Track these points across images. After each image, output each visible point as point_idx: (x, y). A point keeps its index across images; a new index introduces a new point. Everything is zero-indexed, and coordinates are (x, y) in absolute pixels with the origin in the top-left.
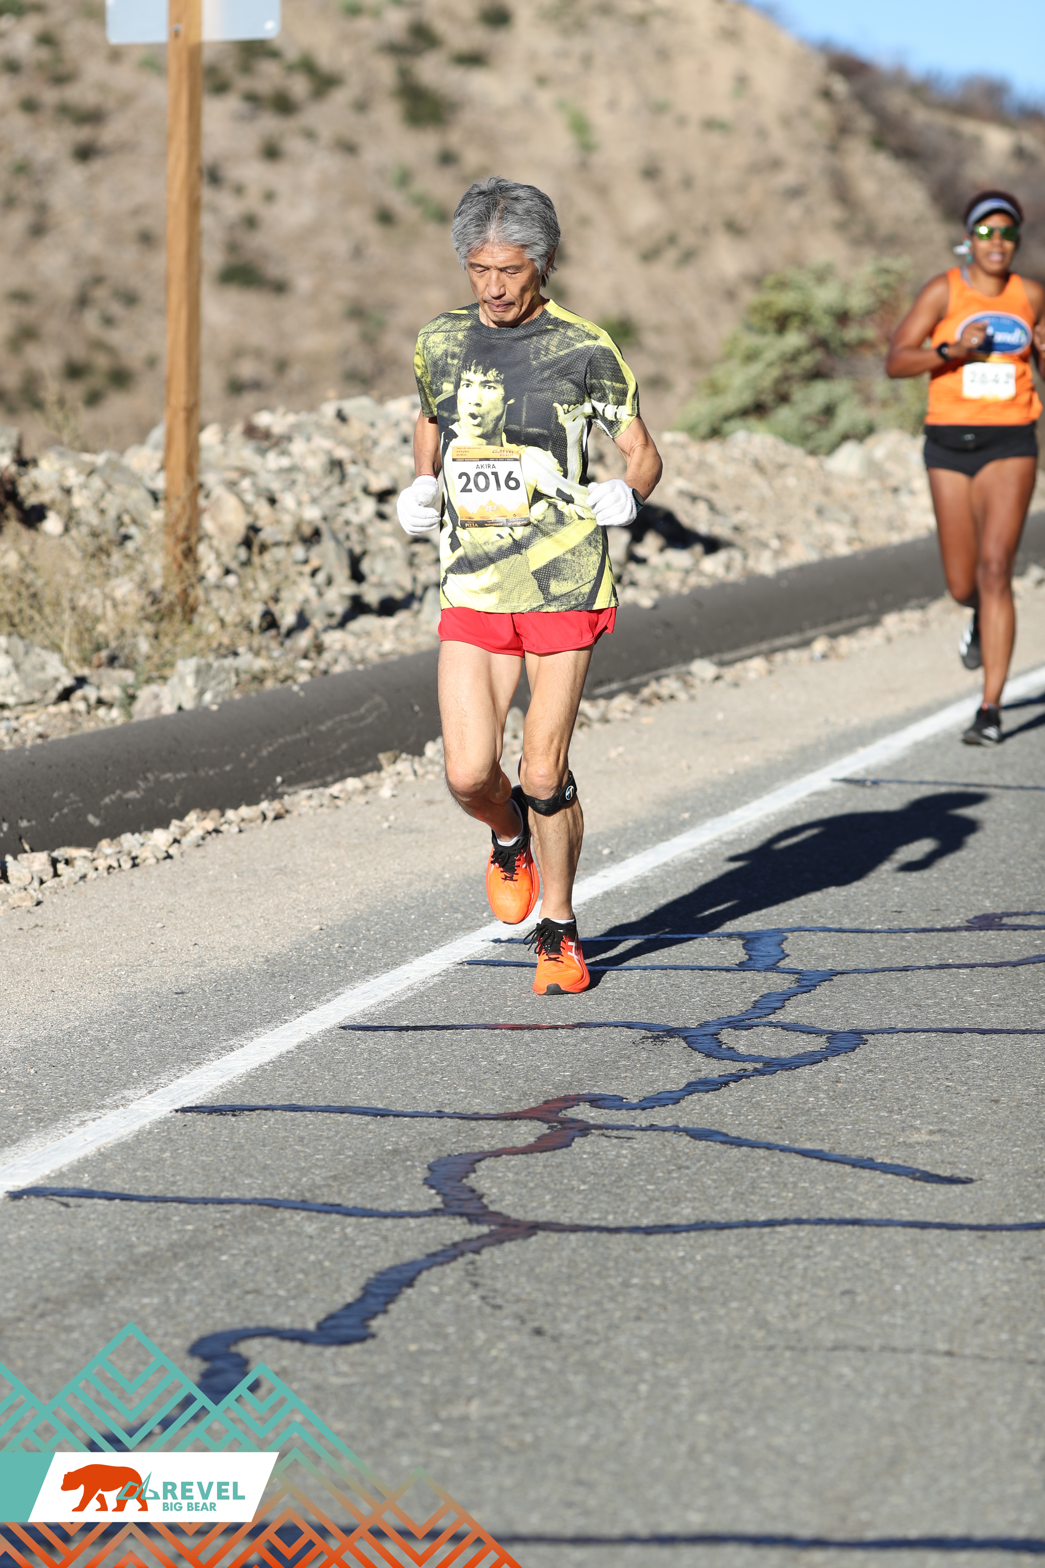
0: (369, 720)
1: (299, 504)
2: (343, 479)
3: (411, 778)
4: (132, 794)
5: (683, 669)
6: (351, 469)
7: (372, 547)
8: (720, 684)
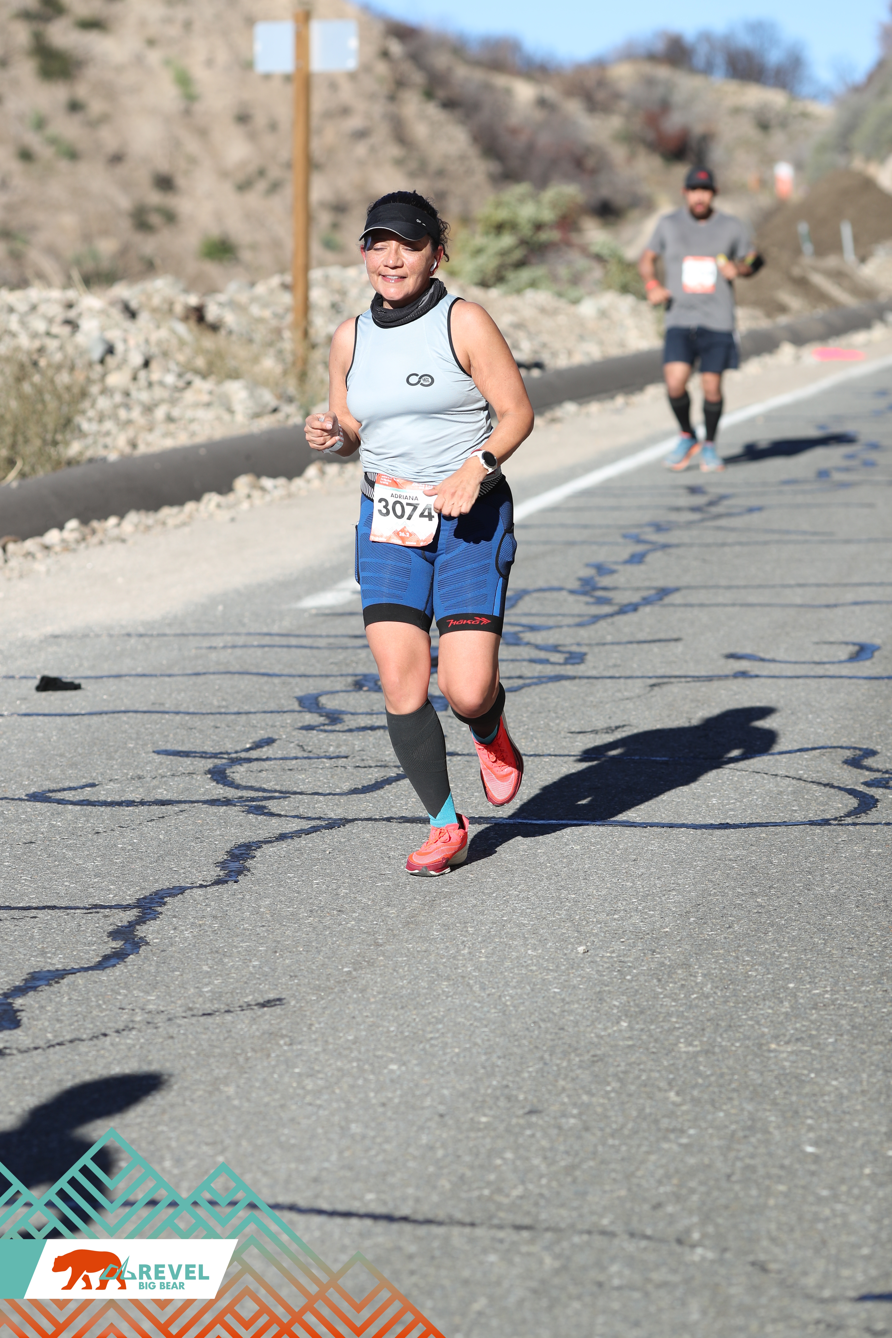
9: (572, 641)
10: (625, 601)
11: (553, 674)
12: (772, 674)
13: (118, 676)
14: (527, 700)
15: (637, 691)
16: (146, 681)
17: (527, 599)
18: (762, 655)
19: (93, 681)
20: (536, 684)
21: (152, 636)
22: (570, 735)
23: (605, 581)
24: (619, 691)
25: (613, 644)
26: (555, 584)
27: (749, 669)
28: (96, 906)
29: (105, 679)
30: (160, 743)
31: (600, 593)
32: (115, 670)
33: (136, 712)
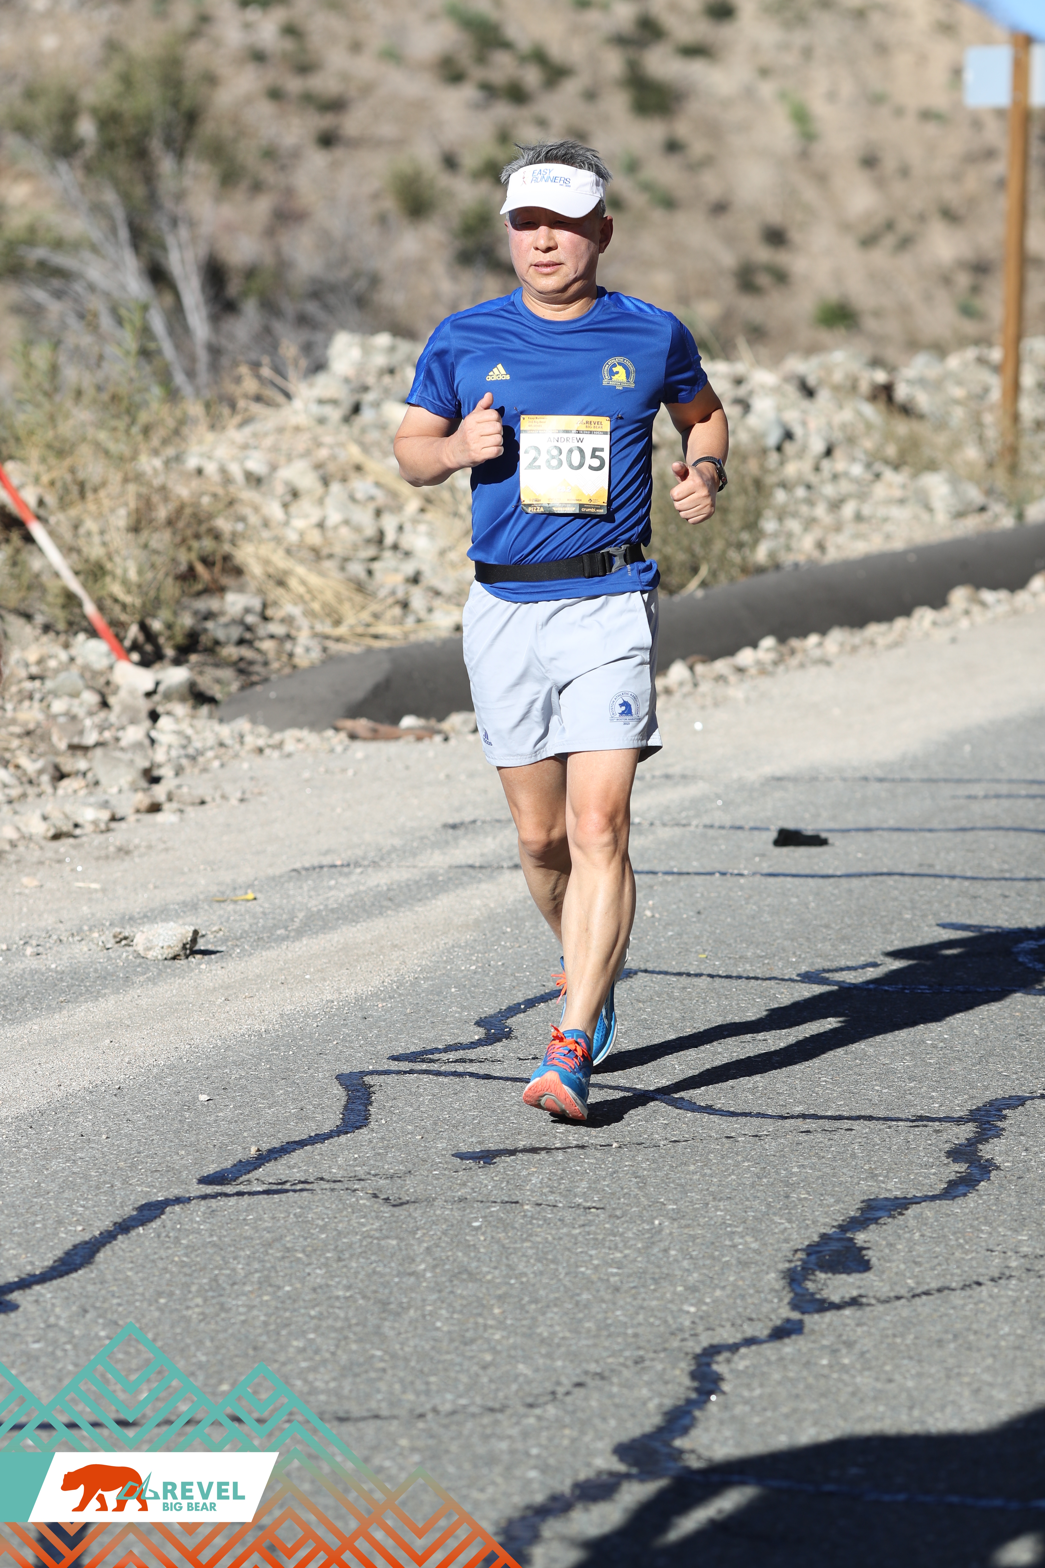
13: (868, 830)
16: (904, 836)
19: (839, 835)
21: (893, 780)
28: (921, 1118)
29: (853, 834)
30: (942, 914)
32: (862, 823)
33: (902, 874)
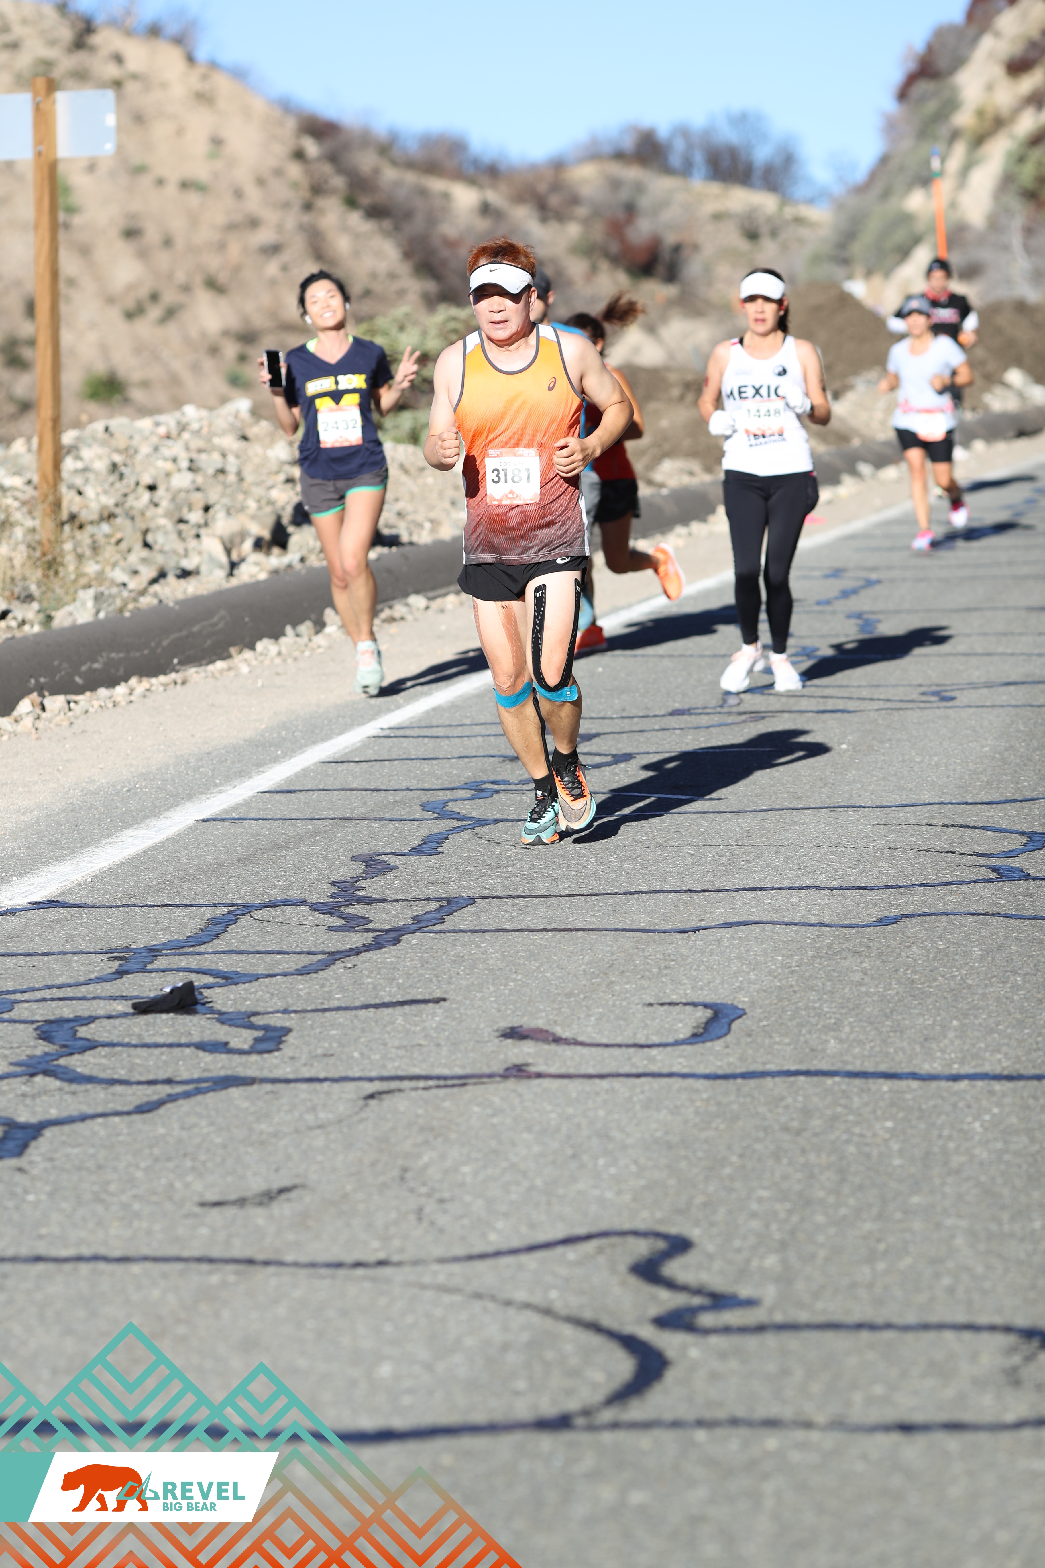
0: (221, 626)
1: (98, 494)
2: (121, 476)
3: (254, 663)
4: (96, 666)
5: (403, 601)
6: (123, 469)
7: (152, 525)
8: (430, 612)
9: (280, 1005)
10: (387, 927)
11: (222, 1073)
12: (563, 1071)
14: (161, 1131)
15: (341, 1108)
17: (244, 920)
18: (559, 1031)
20: (187, 1095)
22: (198, 1210)
23: (372, 887)
24: (313, 1109)
25: (338, 1009)
26: (296, 893)
27: (530, 1061)
31: (357, 910)
